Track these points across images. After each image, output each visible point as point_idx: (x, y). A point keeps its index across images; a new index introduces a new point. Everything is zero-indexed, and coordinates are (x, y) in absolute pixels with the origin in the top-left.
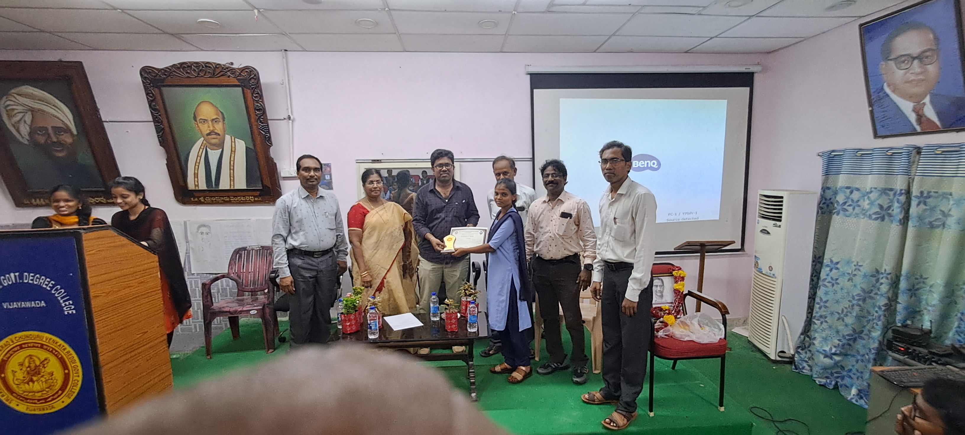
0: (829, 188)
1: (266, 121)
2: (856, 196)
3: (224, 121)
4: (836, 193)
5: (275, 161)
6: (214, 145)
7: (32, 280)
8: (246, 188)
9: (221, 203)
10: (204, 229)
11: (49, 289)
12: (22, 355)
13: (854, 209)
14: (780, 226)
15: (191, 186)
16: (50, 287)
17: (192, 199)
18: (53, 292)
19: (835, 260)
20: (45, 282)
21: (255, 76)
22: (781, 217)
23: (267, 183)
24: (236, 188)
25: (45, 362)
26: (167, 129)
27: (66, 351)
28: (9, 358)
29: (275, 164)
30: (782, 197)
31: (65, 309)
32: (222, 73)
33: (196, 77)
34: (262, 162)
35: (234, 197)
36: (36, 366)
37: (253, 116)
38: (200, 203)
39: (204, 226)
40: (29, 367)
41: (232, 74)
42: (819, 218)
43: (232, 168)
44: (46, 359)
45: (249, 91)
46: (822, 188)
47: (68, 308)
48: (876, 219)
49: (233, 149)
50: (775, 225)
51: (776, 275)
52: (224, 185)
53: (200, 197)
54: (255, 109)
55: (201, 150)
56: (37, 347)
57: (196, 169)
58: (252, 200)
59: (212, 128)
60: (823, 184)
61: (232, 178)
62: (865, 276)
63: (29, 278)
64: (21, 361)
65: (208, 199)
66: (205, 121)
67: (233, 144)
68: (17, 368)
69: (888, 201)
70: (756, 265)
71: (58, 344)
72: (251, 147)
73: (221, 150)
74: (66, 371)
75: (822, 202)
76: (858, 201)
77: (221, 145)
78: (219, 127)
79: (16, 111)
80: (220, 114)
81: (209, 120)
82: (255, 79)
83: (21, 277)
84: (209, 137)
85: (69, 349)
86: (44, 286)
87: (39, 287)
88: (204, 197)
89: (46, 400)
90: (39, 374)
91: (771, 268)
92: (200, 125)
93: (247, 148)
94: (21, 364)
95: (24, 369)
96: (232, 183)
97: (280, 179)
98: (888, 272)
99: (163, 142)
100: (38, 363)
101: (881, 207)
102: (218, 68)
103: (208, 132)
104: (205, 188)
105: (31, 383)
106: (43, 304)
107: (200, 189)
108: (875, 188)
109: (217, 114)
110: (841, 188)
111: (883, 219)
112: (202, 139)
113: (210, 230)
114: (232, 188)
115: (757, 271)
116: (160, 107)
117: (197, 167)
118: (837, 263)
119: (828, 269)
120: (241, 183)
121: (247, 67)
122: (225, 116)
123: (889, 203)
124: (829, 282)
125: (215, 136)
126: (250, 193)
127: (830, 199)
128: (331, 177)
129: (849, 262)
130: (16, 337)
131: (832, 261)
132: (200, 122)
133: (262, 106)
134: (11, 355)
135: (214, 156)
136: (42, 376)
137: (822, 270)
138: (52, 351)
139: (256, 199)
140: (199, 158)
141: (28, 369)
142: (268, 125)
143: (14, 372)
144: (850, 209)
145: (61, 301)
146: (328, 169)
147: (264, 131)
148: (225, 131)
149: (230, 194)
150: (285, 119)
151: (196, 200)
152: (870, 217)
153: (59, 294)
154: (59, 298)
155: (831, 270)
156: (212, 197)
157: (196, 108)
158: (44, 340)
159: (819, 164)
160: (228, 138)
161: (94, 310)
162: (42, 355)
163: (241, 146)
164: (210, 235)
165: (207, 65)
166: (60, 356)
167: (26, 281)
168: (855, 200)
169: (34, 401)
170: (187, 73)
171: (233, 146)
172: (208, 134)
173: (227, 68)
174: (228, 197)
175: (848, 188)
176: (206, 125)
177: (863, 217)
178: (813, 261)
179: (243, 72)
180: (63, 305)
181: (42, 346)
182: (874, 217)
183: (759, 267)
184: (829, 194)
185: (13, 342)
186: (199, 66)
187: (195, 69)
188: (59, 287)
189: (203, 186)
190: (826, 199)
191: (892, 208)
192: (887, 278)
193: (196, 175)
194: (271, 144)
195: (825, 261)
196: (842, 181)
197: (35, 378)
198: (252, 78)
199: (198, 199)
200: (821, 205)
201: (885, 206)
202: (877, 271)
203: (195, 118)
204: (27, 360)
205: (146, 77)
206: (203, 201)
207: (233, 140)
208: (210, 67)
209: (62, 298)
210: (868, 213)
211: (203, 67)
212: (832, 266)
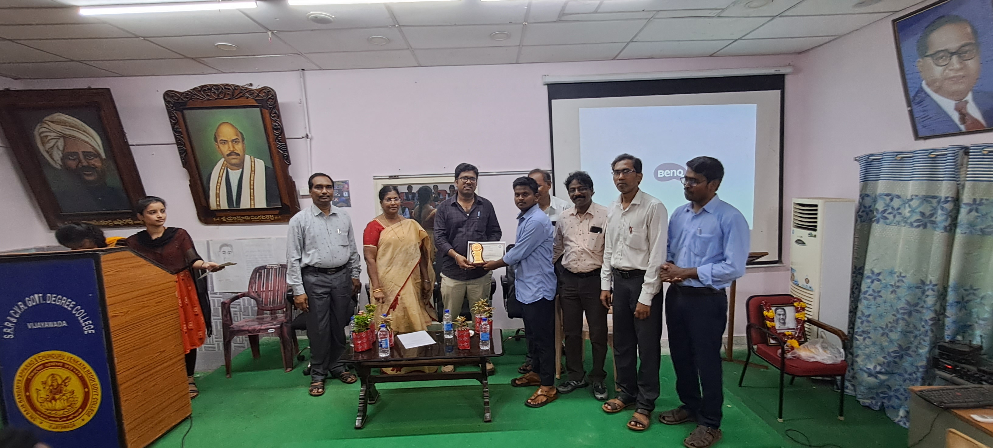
0: (868, 196)
1: (284, 140)
2: (896, 203)
3: (243, 141)
4: (875, 201)
5: (294, 180)
6: (234, 165)
7: (54, 301)
8: (265, 207)
9: (242, 222)
10: (225, 249)
11: (70, 309)
12: (44, 375)
13: (894, 216)
14: (815, 236)
15: (213, 205)
16: (71, 307)
17: (214, 218)
18: (74, 312)
19: (876, 271)
20: (66, 303)
21: (273, 96)
22: (816, 226)
23: (286, 201)
24: (256, 207)
25: (66, 381)
26: (189, 150)
27: (86, 370)
28: (33, 377)
29: (294, 182)
30: (816, 206)
31: (84, 328)
32: (241, 94)
33: (216, 99)
34: (281, 180)
35: (255, 215)
36: (58, 385)
37: (271, 136)
38: (221, 223)
39: (226, 245)
40: (52, 385)
41: (250, 95)
42: (858, 227)
43: (252, 187)
44: (67, 378)
45: (267, 111)
46: (861, 195)
47: (88, 328)
48: (918, 226)
49: (253, 169)
50: (811, 235)
51: (813, 288)
52: (245, 204)
53: (222, 216)
54: (274, 129)
55: (222, 171)
56: (59, 366)
57: (218, 189)
58: (272, 219)
59: (232, 149)
60: (861, 191)
61: (252, 198)
62: (909, 288)
63: (52, 299)
64: (45, 379)
65: (230, 219)
66: (225, 142)
67: (253, 163)
68: (41, 387)
69: (931, 208)
70: (793, 278)
71: (79, 363)
72: (270, 166)
73: (241, 170)
74: (86, 390)
75: (861, 210)
76: (899, 209)
77: (241, 165)
78: (239, 148)
79: (49, 138)
80: (240, 134)
81: (229, 140)
82: (273, 99)
83: (44, 298)
84: (230, 157)
85: (88, 367)
86: (66, 307)
87: (61, 307)
88: (226, 217)
89: (67, 418)
90: (61, 393)
91: (807, 281)
92: (221, 146)
93: (265, 166)
94: (44, 383)
95: (47, 388)
96: (252, 202)
97: (298, 197)
98: (934, 283)
99: (185, 164)
100: (60, 381)
101: (923, 214)
102: (237, 89)
103: (229, 152)
104: (226, 207)
105: (53, 401)
106: (64, 324)
107: (222, 208)
108: (917, 196)
109: (237, 135)
110: (881, 195)
111: (925, 226)
112: (223, 159)
113: (232, 249)
114: (253, 207)
115: (794, 283)
116: (182, 129)
117: (218, 187)
118: (879, 274)
119: (869, 281)
120: (261, 202)
121: (265, 88)
122: (245, 137)
123: (931, 211)
124: (870, 295)
125: (234, 157)
126: (271, 212)
127: (870, 207)
128: (349, 194)
129: (891, 273)
130: (39, 357)
131: (873, 272)
132: (221, 143)
133: (279, 125)
134: (36, 374)
135: (234, 176)
136: (64, 395)
137: (863, 282)
138: (73, 370)
139: (276, 218)
140: (220, 179)
141: (51, 388)
142: (286, 144)
143: (38, 390)
144: (891, 217)
145: (81, 321)
146: (346, 186)
147: (282, 150)
148: (244, 151)
149: (251, 213)
150: (303, 137)
151: (218, 219)
152: (911, 225)
153: (80, 314)
154: (79, 318)
155: (872, 282)
156: (233, 216)
157: (217, 130)
158: (65, 359)
159: (856, 170)
160: (247, 158)
161: (112, 330)
162: (63, 373)
163: (260, 165)
164: (232, 254)
165: (226, 87)
166: (80, 375)
167: (49, 302)
168: (896, 207)
169: (56, 419)
170: (208, 95)
171: (253, 165)
172: (229, 155)
173: (246, 90)
174: (249, 216)
175: (887, 195)
176: (226, 146)
177: (903, 225)
178: (853, 273)
179: (261, 92)
180: (83, 325)
181: (63, 365)
182: (915, 224)
183: (796, 279)
184: (868, 202)
185: (37, 361)
186: (219, 89)
187: (215, 91)
188: (79, 307)
189: (224, 206)
190: (865, 207)
191: (935, 216)
192: (933, 290)
193: (218, 195)
194: (290, 163)
195: (865, 272)
196: (881, 187)
197: (57, 397)
198: (270, 98)
199: (220, 218)
200: (860, 213)
201: (928, 214)
202: (923, 283)
203: (216, 139)
204: (50, 379)
205: (169, 101)
206: (224, 220)
207: (253, 160)
208: (229, 89)
209: (82, 318)
210: (909, 221)
211: (222, 89)
212: (874, 277)
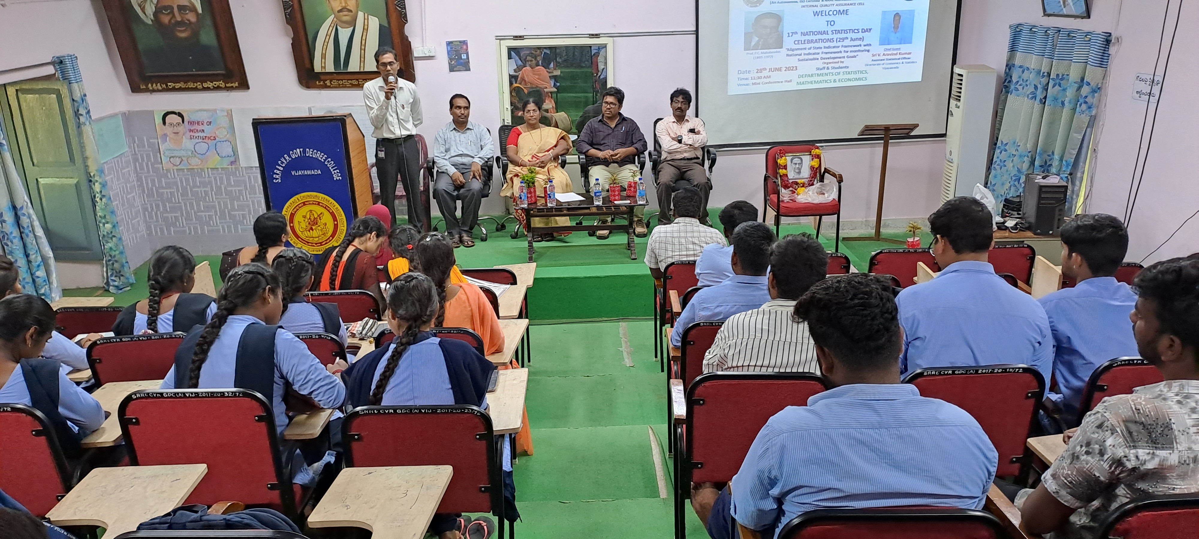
0: (1010, 66)
4: (1013, 72)
6: (345, 22)
8: (376, 70)
9: (349, 87)
12: (304, 210)
14: (959, 107)
15: (317, 68)
16: (324, 159)
17: (317, 82)
18: (326, 163)
19: (1005, 143)
20: (320, 156)
22: (960, 97)
24: (366, 70)
25: (321, 216)
26: (296, 6)
27: (335, 207)
28: (295, 212)
29: (410, 42)
30: (962, 76)
31: (334, 176)
36: (315, 218)
40: (310, 218)
43: (363, 47)
44: (321, 213)
47: (337, 176)
49: (366, 27)
50: (956, 106)
51: (953, 160)
52: (354, 66)
53: (326, 80)
55: (331, 28)
56: (315, 204)
57: (324, 50)
59: (344, 5)
61: (362, 59)
63: (310, 153)
64: (305, 214)
65: (335, 83)
67: (366, 21)
68: (302, 220)
71: (330, 202)
72: (386, 24)
73: (352, 28)
74: (336, 223)
77: (353, 23)
78: (351, 3)
83: (304, 152)
84: (341, 14)
85: (337, 205)
86: (320, 159)
87: (316, 159)
88: (331, 81)
89: (319, 244)
90: (317, 224)
91: (951, 153)
92: (331, 1)
93: (380, 25)
94: (304, 217)
95: (307, 220)
96: (362, 64)
97: (413, 58)
98: (1028, 149)
99: (290, 20)
100: (316, 216)
103: (340, 8)
104: (333, 71)
105: (311, 231)
106: (319, 172)
107: (327, 71)
108: (1034, 69)
110: (1017, 67)
111: (1034, 98)
112: (333, 16)
114: (362, 70)
117: (325, 47)
119: (999, 151)
120: (370, 65)
124: (998, 165)
125: (346, 13)
127: (1009, 78)
128: (466, 56)
129: (1012, 143)
130: (300, 197)
131: (1002, 143)
134: (298, 209)
135: (344, 35)
136: (319, 226)
137: (995, 153)
138: (326, 208)
140: (328, 37)
141: (309, 220)
143: (300, 222)
145: (332, 170)
146: (465, 47)
147: (400, 7)
148: (358, 8)
151: (322, 83)
153: (330, 164)
154: (330, 168)
155: (1002, 151)
156: (339, 80)
158: (320, 199)
159: (1008, 39)
160: (361, 15)
161: (354, 177)
162: (319, 210)
163: (374, 23)
166: (331, 211)
167: (307, 155)
169: (313, 245)
171: (366, 23)
174: (357, 80)
176: (338, 1)
177: (1025, 96)
180: (333, 173)
181: (319, 204)
182: (1030, 96)
185: (298, 199)
188: (330, 159)
189: (330, 67)
193: (324, 56)
194: (407, 21)
195: (998, 143)
196: (1019, 59)
197: (314, 227)
201: (1036, 86)
204: (309, 213)
206: (329, 84)
207: (366, 17)
210: (1027, 93)
212: (1003, 148)
